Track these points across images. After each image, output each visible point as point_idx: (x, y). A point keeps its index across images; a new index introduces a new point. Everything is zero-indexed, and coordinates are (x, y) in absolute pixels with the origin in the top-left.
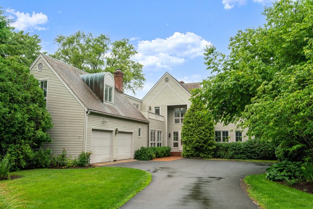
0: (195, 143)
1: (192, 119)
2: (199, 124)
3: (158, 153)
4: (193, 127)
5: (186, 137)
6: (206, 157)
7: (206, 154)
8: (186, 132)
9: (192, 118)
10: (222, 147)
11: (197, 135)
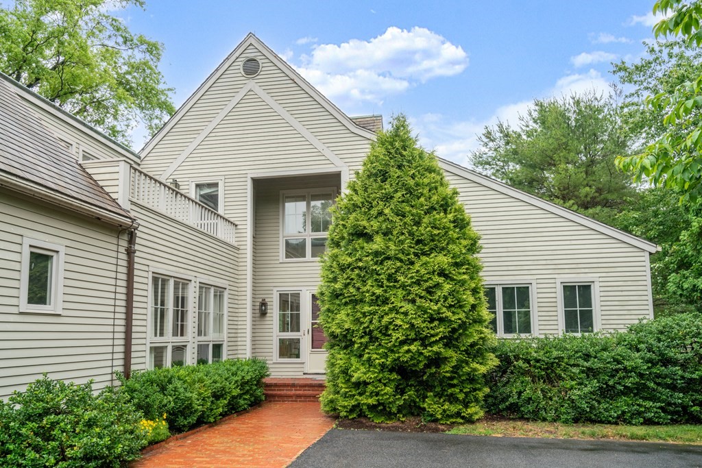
0: (403, 343)
1: (381, 219)
2: (419, 242)
3: (189, 407)
4: (388, 258)
5: (349, 310)
6: (458, 414)
7: (452, 399)
8: (346, 285)
9: (380, 213)
10: (528, 361)
11: (413, 301)
